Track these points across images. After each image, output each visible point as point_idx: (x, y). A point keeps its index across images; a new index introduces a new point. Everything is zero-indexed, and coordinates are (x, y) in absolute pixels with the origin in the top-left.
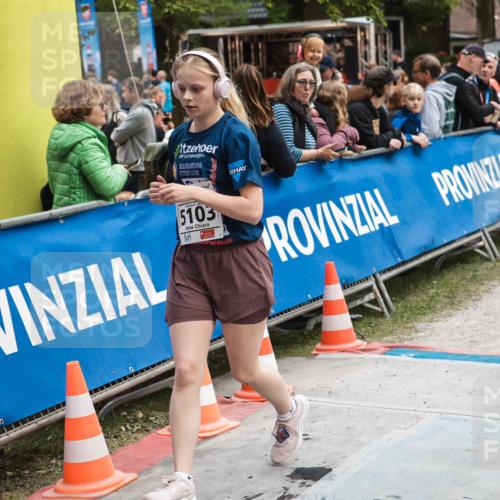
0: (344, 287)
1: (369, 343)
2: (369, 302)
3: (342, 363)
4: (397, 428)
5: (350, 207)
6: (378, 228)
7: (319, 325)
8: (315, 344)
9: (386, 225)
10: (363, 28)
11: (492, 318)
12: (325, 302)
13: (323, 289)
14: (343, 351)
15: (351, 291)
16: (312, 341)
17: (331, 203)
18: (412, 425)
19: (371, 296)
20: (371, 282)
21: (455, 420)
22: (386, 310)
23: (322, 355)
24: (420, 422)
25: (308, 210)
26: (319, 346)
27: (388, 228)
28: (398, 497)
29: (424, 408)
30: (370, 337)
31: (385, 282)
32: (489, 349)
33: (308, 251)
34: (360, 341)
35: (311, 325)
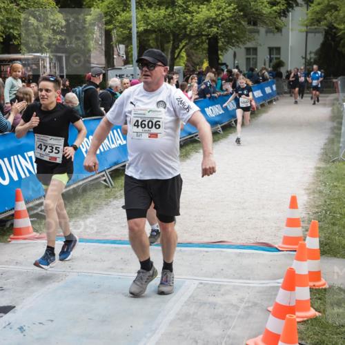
0: (27, 203)
1: (40, 234)
2: (41, 211)
3: (23, 246)
4: (54, 281)
5: (30, 158)
7: (12, 224)
8: (10, 235)
11: (108, 219)
12: (16, 211)
13: (14, 204)
14: (25, 239)
15: (31, 205)
16: (8, 234)
17: (19, 156)
18: (62, 280)
20: (42, 200)
21: (86, 275)
23: (13, 242)
24: (67, 278)
25: (6, 160)
26: (12, 236)
28: (52, 321)
29: (69, 270)
30: (41, 230)
32: (106, 236)
33: (6, 182)
34: (35, 233)
35: (8, 224)
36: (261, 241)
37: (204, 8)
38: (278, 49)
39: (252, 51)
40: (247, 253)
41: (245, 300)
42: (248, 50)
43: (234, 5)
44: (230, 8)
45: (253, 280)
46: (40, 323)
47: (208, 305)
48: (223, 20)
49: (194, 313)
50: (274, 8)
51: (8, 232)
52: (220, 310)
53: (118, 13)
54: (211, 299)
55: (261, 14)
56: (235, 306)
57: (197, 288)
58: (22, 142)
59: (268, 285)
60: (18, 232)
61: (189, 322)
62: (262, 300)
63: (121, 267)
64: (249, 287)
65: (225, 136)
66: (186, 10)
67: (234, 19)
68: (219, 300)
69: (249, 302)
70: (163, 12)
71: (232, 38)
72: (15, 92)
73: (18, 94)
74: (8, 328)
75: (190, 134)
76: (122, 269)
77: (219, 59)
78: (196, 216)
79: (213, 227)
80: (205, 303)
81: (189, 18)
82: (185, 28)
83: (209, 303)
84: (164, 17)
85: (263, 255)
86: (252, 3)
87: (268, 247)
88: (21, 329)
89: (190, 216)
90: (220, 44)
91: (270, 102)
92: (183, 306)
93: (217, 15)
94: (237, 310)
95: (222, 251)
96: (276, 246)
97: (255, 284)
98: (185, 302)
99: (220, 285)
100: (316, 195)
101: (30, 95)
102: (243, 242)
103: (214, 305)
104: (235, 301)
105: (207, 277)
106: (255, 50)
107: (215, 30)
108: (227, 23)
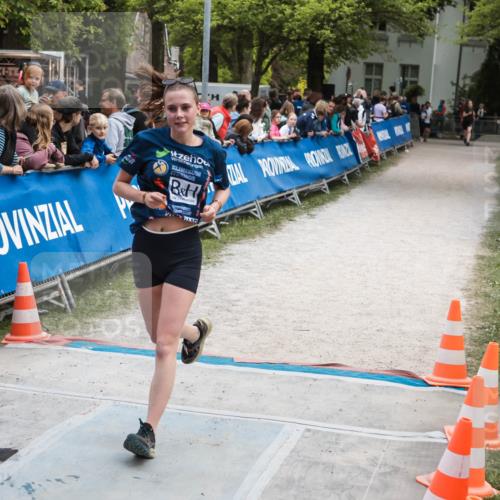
0: (34, 285)
1: (53, 335)
2: (56, 299)
3: (28, 353)
4: (77, 413)
5: (42, 214)
6: (65, 234)
7: (9, 317)
8: (4, 334)
9: (73, 232)
12: (17, 298)
13: (16, 286)
14: (30, 342)
15: (39, 288)
16: (2, 331)
17: (26, 210)
18: (90, 411)
19: (55, 294)
20: (57, 282)
21: (127, 406)
22: (68, 307)
23: (11, 345)
24: (97, 408)
25: (5, 215)
26: (8, 336)
27: (75, 235)
28: (76, 477)
29: (101, 396)
30: (54, 330)
31: (68, 282)
33: (4, 251)
34: (44, 334)
35: (1, 316)
36: (399, 368)
38: (416, 68)
39: (375, 69)
40: (377, 386)
41: (379, 462)
42: (369, 66)
45: (389, 430)
46: (58, 480)
47: (321, 467)
48: (340, 18)
49: (302, 479)
50: (420, 4)
52: (342, 476)
54: (326, 457)
55: (400, 13)
56: (364, 470)
57: (303, 436)
58: (31, 190)
59: (414, 440)
60: (20, 331)
61: (293, 492)
62: (405, 463)
63: (181, 396)
64: (384, 441)
65: (333, 198)
67: (357, 19)
68: (338, 459)
69: (386, 465)
71: (346, 47)
74: (7, 484)
75: (281, 191)
76: (183, 399)
77: (323, 77)
78: (294, 322)
79: (323, 341)
80: (317, 463)
81: (288, 11)
82: (280, 27)
83: (324, 464)
84: (250, 9)
85: (403, 390)
87: (410, 378)
88: (28, 487)
89: (286, 320)
90: (327, 55)
91: (401, 149)
92: (282, 465)
93: (333, 11)
94: (369, 477)
95: (338, 380)
96: (423, 377)
97: (394, 436)
98: (285, 460)
99: (338, 435)
100: (480, 300)
102: (371, 367)
103: (330, 468)
104: (364, 464)
105: (317, 420)
106: (380, 67)
107: (327, 33)
108: (346, 24)
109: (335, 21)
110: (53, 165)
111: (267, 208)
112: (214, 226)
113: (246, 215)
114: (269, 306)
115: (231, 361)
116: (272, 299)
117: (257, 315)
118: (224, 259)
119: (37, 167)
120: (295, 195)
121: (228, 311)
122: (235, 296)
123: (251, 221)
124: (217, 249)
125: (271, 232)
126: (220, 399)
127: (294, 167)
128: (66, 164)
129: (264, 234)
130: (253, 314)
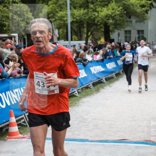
1: (23, 135)
2: (23, 122)
3: (15, 142)
7: (7, 130)
10: (14, 37)
12: (10, 123)
14: (15, 138)
16: (5, 135)
19: (23, 120)
20: (23, 116)
22: (28, 125)
23: (9, 140)
26: (7, 137)
30: (23, 133)
31: (27, 116)
34: (20, 135)
35: (4, 130)
37: (105, 9)
38: (143, 31)
39: (128, 32)
40: (141, 147)
42: (126, 32)
43: (121, 8)
44: (119, 9)
48: (115, 16)
50: (143, 9)
51: (5, 134)
53: (57, 12)
55: (136, 12)
60: (11, 135)
65: (117, 80)
66: (95, 10)
67: (121, 15)
70: (82, 11)
71: (117, 25)
72: (7, 56)
73: (9, 57)
75: (99, 78)
77: (110, 37)
78: (108, 125)
79: (119, 131)
82: (94, 20)
84: (83, 14)
86: (131, 6)
90: (111, 28)
93: (112, 13)
95: (126, 145)
101: (16, 58)
102: (138, 140)
106: (130, 31)
107: (111, 21)
108: (118, 18)
109: (113, 17)
110: (19, 75)
111: (94, 84)
112: (76, 92)
113: (87, 87)
114: (99, 120)
115: (87, 140)
116: (100, 117)
117: (95, 123)
118: (81, 104)
119: (13, 76)
120: (104, 79)
121: (84, 122)
122: (86, 117)
123: (89, 90)
124: (78, 100)
125: (97, 93)
126: (85, 154)
127: (103, 69)
128: (24, 74)
129: (95, 94)
130: (93, 123)
